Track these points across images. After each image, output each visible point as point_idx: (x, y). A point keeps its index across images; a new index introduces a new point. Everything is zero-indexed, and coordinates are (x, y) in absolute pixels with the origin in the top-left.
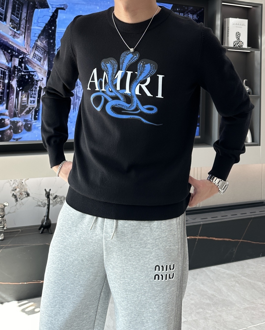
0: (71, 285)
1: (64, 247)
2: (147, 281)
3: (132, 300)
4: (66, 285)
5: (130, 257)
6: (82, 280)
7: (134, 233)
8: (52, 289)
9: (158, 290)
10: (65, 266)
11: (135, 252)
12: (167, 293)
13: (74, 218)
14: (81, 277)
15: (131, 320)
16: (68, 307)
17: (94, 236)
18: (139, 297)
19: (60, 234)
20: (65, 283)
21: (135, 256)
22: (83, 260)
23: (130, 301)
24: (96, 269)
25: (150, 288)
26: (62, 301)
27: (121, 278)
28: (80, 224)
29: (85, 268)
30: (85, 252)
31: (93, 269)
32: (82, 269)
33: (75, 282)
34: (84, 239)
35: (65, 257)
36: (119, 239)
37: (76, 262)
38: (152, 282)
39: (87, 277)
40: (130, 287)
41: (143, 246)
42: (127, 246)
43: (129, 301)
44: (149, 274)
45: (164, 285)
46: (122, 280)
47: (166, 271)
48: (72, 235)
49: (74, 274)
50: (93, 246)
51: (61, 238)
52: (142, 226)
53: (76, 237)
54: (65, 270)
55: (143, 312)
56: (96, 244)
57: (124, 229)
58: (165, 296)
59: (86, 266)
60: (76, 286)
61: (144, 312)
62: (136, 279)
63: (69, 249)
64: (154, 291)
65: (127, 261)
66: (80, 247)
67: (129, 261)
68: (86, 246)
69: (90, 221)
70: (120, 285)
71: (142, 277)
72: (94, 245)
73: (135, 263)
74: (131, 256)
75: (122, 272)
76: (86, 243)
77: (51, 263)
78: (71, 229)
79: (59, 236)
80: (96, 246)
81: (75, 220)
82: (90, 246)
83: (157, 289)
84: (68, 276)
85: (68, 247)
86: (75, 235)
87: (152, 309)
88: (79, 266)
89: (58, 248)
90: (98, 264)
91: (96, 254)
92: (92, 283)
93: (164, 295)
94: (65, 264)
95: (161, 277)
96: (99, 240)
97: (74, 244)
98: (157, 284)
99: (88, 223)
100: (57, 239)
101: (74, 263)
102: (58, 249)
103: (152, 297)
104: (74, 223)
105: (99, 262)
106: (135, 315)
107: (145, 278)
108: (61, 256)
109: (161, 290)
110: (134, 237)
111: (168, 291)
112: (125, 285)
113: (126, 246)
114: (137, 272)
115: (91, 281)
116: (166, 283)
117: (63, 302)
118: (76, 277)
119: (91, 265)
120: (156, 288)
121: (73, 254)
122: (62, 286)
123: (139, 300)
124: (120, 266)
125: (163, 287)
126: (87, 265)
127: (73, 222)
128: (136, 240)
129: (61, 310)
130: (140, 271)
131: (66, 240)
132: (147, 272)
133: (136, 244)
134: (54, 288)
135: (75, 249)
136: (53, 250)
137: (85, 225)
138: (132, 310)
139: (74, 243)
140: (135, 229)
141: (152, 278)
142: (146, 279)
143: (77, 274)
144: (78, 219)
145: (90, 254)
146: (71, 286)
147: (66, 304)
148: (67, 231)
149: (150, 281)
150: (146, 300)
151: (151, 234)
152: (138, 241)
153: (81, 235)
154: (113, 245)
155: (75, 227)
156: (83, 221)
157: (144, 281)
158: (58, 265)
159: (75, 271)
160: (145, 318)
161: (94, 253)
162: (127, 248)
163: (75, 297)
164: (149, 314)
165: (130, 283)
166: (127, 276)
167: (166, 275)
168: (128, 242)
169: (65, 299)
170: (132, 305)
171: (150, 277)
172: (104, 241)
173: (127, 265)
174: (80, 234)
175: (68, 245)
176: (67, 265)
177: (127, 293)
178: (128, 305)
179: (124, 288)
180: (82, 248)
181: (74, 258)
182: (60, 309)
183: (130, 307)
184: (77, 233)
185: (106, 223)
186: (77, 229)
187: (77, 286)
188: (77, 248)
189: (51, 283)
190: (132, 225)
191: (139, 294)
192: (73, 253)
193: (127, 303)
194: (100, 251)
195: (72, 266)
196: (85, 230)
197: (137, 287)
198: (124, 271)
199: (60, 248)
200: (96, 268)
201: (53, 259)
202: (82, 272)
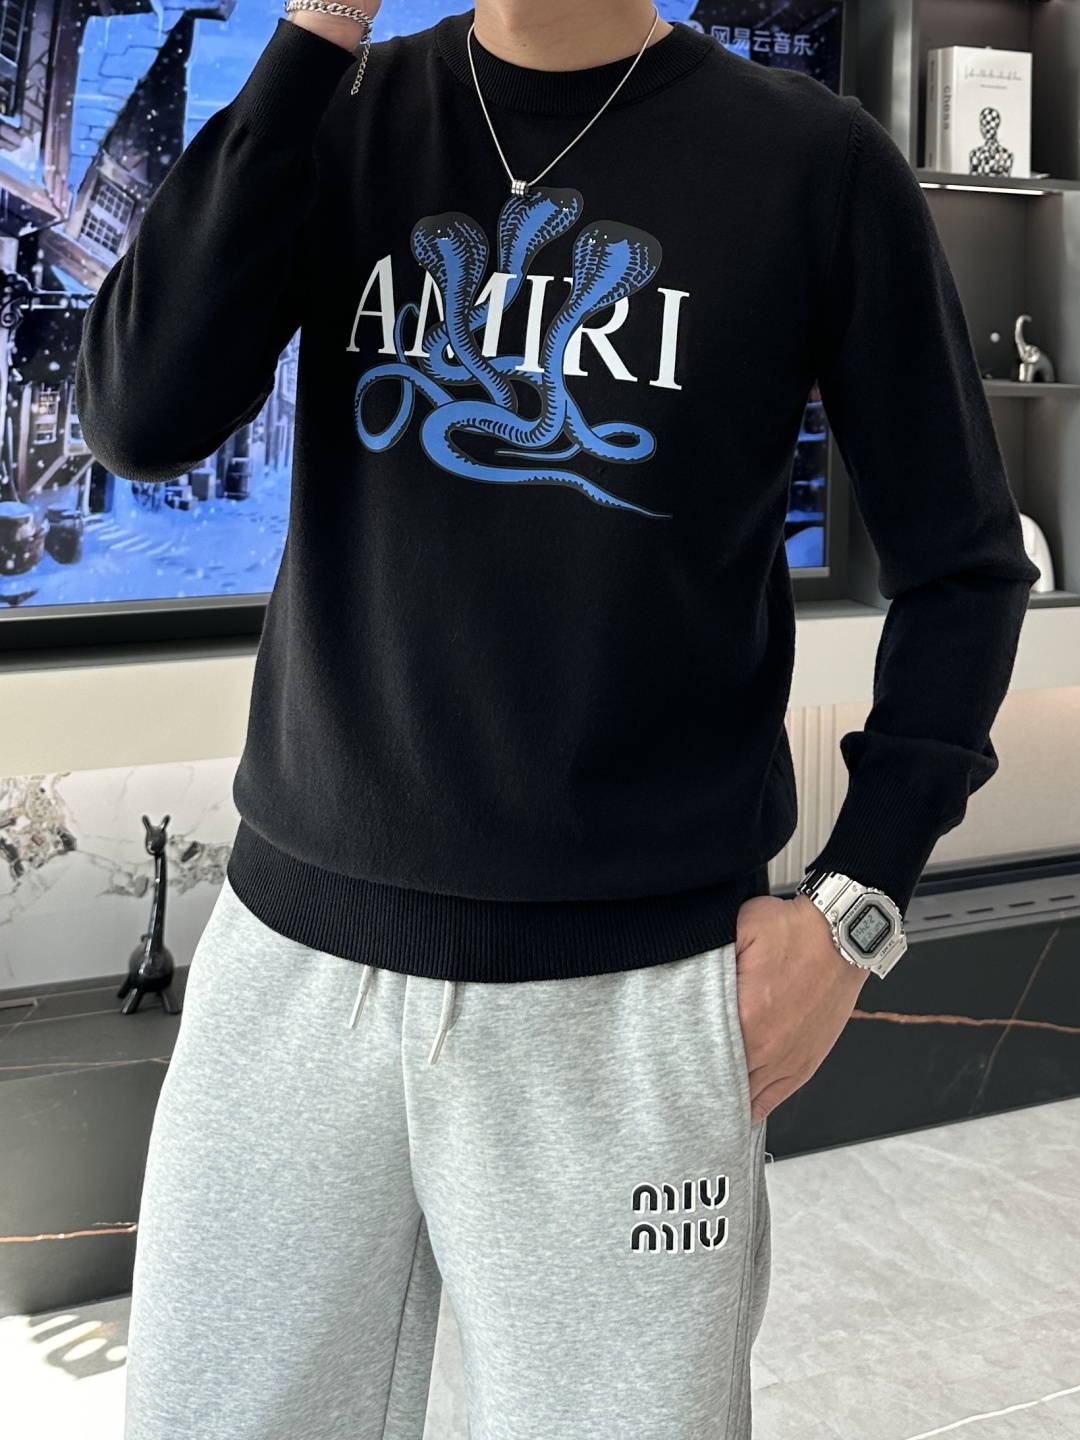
0: (265, 1283)
1: (232, 1109)
2: (602, 1258)
3: (537, 1340)
4: (246, 1280)
5: (523, 1146)
6: (317, 1258)
7: (539, 1035)
8: (185, 1302)
9: (651, 1297)
10: (237, 1196)
11: (544, 1123)
12: (694, 1311)
13: (265, 973)
14: (309, 1244)
15: (533, 1428)
16: (254, 1380)
17: (365, 1052)
18: (566, 1327)
19: (206, 1049)
20: (242, 1274)
21: (543, 1144)
22: (317, 1163)
23: (526, 1345)
24: (378, 1203)
25: (615, 1288)
26: (228, 1352)
27: (485, 1246)
28: (297, 1002)
29: (326, 1202)
30: (322, 1127)
31: (363, 1206)
32: (312, 1209)
33: (284, 1270)
34: (318, 1067)
35: (236, 1156)
36: (472, 1064)
37: (288, 1176)
38: (621, 1259)
39: (336, 1246)
40: (522, 1286)
41: (577, 1093)
42: (510, 1094)
43: (524, 1347)
44: (607, 1225)
45: (681, 1273)
46: (488, 1250)
47: (688, 1211)
48: (263, 1053)
49: (279, 1230)
50: (358, 1099)
51: (214, 1070)
52: (577, 1003)
53: (282, 1062)
54: (238, 1215)
55: (585, 1394)
56: (371, 1090)
57: (493, 1016)
58: (684, 1321)
59: (333, 1193)
60: (287, 1285)
61: (591, 1398)
62: (549, 1248)
63: (250, 1118)
64: (635, 1301)
65: (506, 1167)
66: (300, 1105)
67: (518, 1167)
68: (330, 1102)
69: (342, 987)
70: (482, 1273)
71: (579, 1240)
72: (363, 1092)
73: (545, 1175)
74: (527, 1142)
75: (484, 1219)
76: (326, 1086)
77: (173, 1185)
78: (254, 1024)
79: (204, 1058)
80: (374, 1097)
81: (275, 983)
82: (347, 1101)
83: (646, 1292)
84: (252, 1242)
85: (247, 1106)
86: (279, 1054)
87: (625, 1381)
88: (300, 1193)
89: (203, 1113)
90: (387, 1178)
91: (374, 1133)
92: (360, 1270)
93: (681, 1318)
94: (236, 1187)
95: (662, 1237)
96: (383, 1068)
97: (276, 1092)
98: (644, 1267)
99: (333, 995)
100: (194, 1072)
101: (276, 1179)
102: (203, 1118)
103: (627, 1328)
104: (268, 997)
105: (390, 1170)
106: (550, 1407)
107: (590, 1244)
108: (217, 1148)
109: (666, 1298)
110: (540, 1056)
111: (701, 1302)
112: (500, 1274)
113: (504, 1097)
114: (552, 1217)
115: (355, 1262)
116: (687, 1266)
117: (233, 1356)
118: (288, 1247)
119: (353, 1187)
120: (641, 1287)
121: (270, 1138)
122: (228, 1288)
123: (566, 1341)
124: (478, 1190)
125: (675, 1279)
126: (336, 1188)
127: (266, 995)
128: (546, 1070)
129: (225, 1391)
130: (567, 1213)
131: (238, 1075)
132: (599, 1215)
133: (546, 1087)
134: (191, 1296)
135: (281, 1118)
136: (178, 1125)
137: (317, 1006)
138: (535, 1386)
139: (273, 1090)
140: (545, 1016)
141: (623, 1242)
142: (594, 1247)
143: (289, 1232)
144: (287, 976)
145: (349, 1136)
146: (266, 1286)
147: (246, 1366)
148: (239, 1034)
149: (616, 1257)
150: (598, 1339)
151: (612, 1037)
152: (557, 1071)
153: (303, 1052)
154: (445, 1090)
155: (274, 1013)
156: (307, 984)
157: (585, 1254)
158: (205, 1190)
159: (283, 1217)
160: (594, 1423)
161: (363, 1132)
162: (509, 1104)
163: (285, 1335)
164: (614, 1407)
165: (523, 1265)
166: (508, 1234)
167: (687, 1228)
168: (513, 1078)
169: (240, 1346)
170: (537, 1362)
171: (613, 1238)
172: (405, 1072)
173: (508, 1185)
174: (300, 1046)
175: (249, 1100)
176: (245, 1191)
177: (513, 1309)
178: (516, 1362)
179: (498, 1288)
180: (311, 1111)
181: (276, 1156)
182: (220, 1390)
183: (526, 1373)
184: (285, 1043)
185: (412, 990)
186: (283, 1025)
187: (292, 1288)
188: (287, 1113)
189: (178, 1271)
190: (530, 999)
191: (565, 1315)
192: (269, 1135)
193: (512, 1352)
194: (389, 1119)
195: (270, 1195)
196: (318, 1027)
197: (557, 1283)
198: (493, 1215)
199: (212, 1117)
200: (375, 1201)
201: (178, 1168)
202: (313, 1222)
